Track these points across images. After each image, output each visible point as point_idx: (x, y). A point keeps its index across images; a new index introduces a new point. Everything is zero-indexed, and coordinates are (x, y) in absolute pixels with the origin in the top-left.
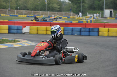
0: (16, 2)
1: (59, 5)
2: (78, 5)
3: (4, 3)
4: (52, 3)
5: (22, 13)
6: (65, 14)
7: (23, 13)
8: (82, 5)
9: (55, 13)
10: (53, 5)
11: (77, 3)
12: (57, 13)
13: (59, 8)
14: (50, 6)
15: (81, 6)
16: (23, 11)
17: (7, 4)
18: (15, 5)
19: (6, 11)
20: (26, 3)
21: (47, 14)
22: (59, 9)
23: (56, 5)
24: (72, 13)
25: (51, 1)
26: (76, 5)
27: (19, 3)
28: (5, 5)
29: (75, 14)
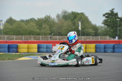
0: (50, 28)
1: (95, 30)
2: (114, 28)
3: (38, 30)
4: (87, 28)
5: (55, 38)
6: (100, 38)
7: (57, 39)
8: (118, 28)
9: (90, 38)
10: (88, 30)
11: (113, 27)
12: (92, 38)
13: (94, 32)
14: (85, 31)
15: (118, 30)
16: (56, 36)
17: (41, 31)
18: (49, 32)
19: (40, 37)
20: (60, 29)
21: (82, 39)
22: (94, 34)
23: (91, 29)
24: (108, 37)
25: (86, 26)
26: (112, 29)
27: (53, 30)
28: (39, 32)
29: (111, 38)
